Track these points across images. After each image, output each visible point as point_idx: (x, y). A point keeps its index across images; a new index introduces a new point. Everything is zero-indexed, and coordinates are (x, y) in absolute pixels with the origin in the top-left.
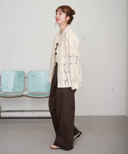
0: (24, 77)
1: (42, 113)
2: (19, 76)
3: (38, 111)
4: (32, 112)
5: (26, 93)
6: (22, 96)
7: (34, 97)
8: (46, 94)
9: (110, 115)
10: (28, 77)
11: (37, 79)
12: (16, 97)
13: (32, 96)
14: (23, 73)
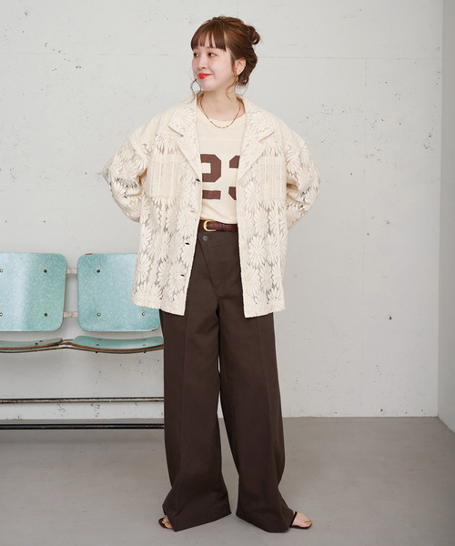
0: (64, 276)
1: (132, 406)
2: (45, 271)
3: (115, 400)
4: (95, 405)
5: (72, 334)
6: (57, 344)
7: (101, 347)
8: (144, 340)
9: (381, 415)
10: (80, 274)
11: (112, 284)
12: (35, 348)
13: (93, 345)
14: (59, 259)
